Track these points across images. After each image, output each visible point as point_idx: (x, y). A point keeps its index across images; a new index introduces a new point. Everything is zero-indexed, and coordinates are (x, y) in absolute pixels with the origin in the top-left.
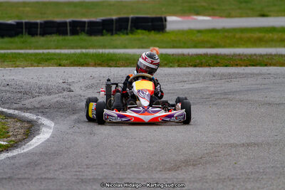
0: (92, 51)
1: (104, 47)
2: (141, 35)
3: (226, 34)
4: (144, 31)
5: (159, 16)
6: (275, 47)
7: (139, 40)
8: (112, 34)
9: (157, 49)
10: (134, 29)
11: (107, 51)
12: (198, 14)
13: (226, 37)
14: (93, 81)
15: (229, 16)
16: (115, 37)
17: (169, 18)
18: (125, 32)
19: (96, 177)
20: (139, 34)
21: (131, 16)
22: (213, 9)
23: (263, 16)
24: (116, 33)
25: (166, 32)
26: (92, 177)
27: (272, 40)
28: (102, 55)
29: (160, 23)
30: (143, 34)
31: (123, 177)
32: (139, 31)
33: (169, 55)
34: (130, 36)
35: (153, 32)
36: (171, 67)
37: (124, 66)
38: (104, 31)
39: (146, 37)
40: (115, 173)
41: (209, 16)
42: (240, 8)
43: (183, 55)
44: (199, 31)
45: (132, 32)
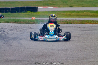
0: (12, 18)
1: (16, 17)
2: (29, 13)
3: (58, 13)
4: (30, 12)
5: (35, 6)
6: (75, 17)
7: (28, 14)
8: (19, 13)
9: (34, 17)
10: (26, 11)
11: (17, 18)
12: (48, 6)
13: (58, 14)
14: (12, 28)
15: (59, 7)
16: (20, 13)
17: (39, 7)
18: (24, 12)
19: (12, 60)
20: (28, 13)
21: (25, 6)
22: (54, 4)
23: (71, 7)
24: (20, 12)
25: (37, 12)
26: (10, 60)
27: (74, 15)
28: (15, 19)
29: (35, 9)
30: (29, 12)
31: (21, 60)
32: (28, 11)
33: (38, 20)
34: (25, 13)
35: (33, 12)
36: (39, 24)
37: (23, 23)
38: (16, 11)
39: (31, 14)
40: (18, 59)
41: (52, 7)
42: (63, 4)
43: (43, 20)
44: (49, 12)
45: (26, 12)
